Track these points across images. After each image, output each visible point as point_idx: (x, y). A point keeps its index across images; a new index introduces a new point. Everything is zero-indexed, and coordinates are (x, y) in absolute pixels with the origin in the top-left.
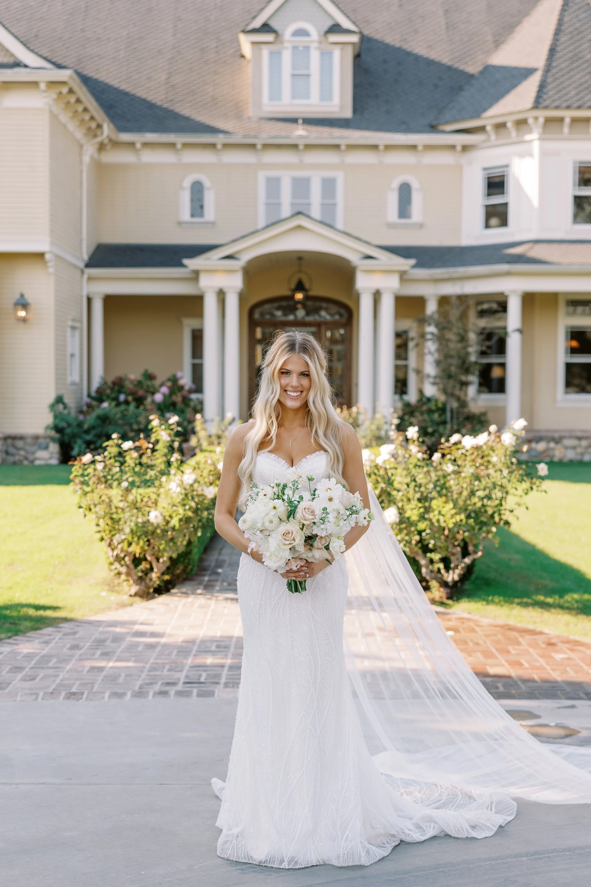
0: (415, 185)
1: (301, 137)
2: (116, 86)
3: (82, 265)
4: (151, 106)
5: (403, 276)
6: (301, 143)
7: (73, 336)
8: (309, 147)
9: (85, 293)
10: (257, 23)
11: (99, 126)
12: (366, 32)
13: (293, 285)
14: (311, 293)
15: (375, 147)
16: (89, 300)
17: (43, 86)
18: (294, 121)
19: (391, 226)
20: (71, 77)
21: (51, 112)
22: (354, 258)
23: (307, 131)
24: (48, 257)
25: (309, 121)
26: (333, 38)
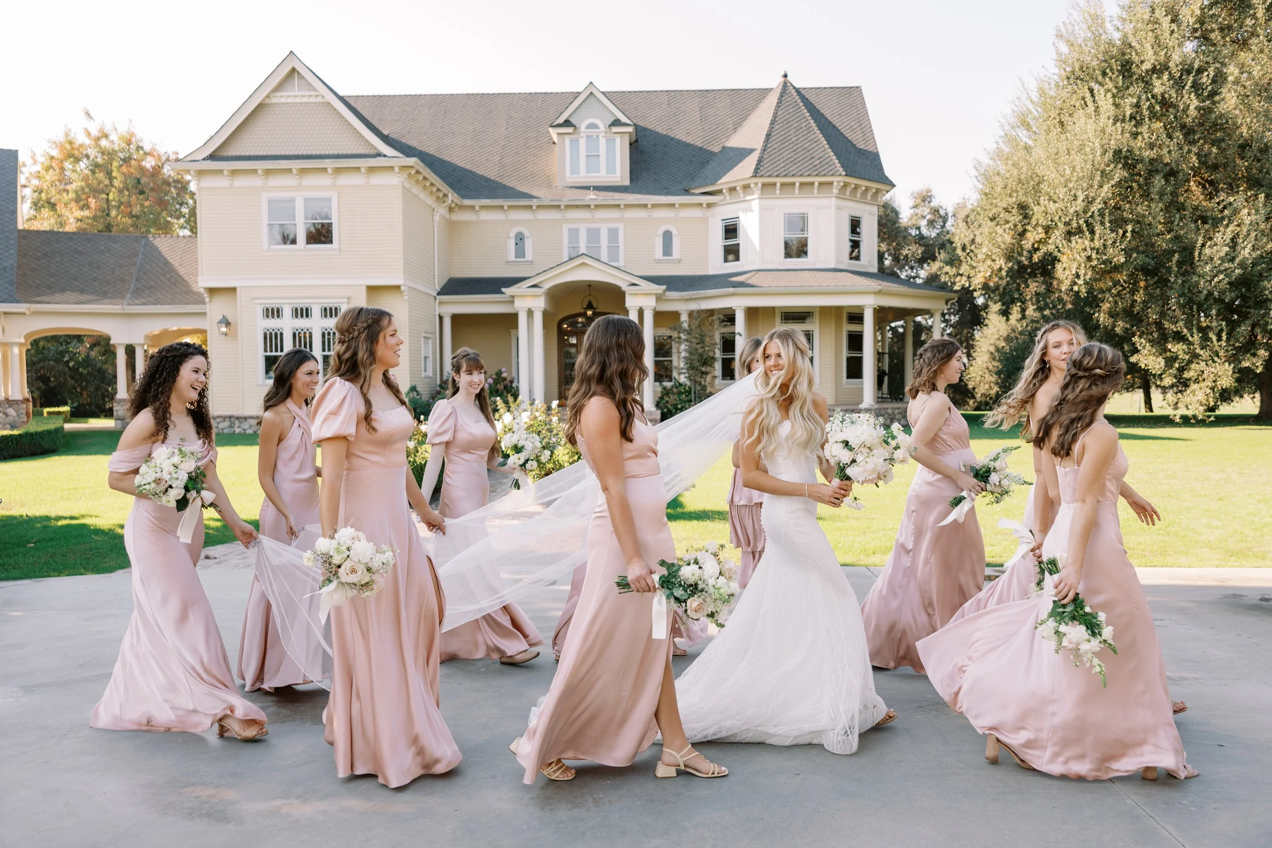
0: (674, 232)
1: (592, 199)
2: (463, 166)
3: (435, 294)
4: (488, 180)
5: (659, 298)
6: (592, 204)
7: (426, 344)
8: (597, 206)
9: (437, 314)
10: (561, 120)
11: (445, 195)
12: (641, 124)
13: (585, 306)
14: (597, 310)
15: (645, 206)
16: (441, 318)
17: (396, 169)
18: (588, 188)
19: (658, 262)
20: (416, 162)
21: (403, 187)
22: (624, 286)
23: (596, 195)
24: (402, 288)
25: (598, 188)
26: (615, 129)
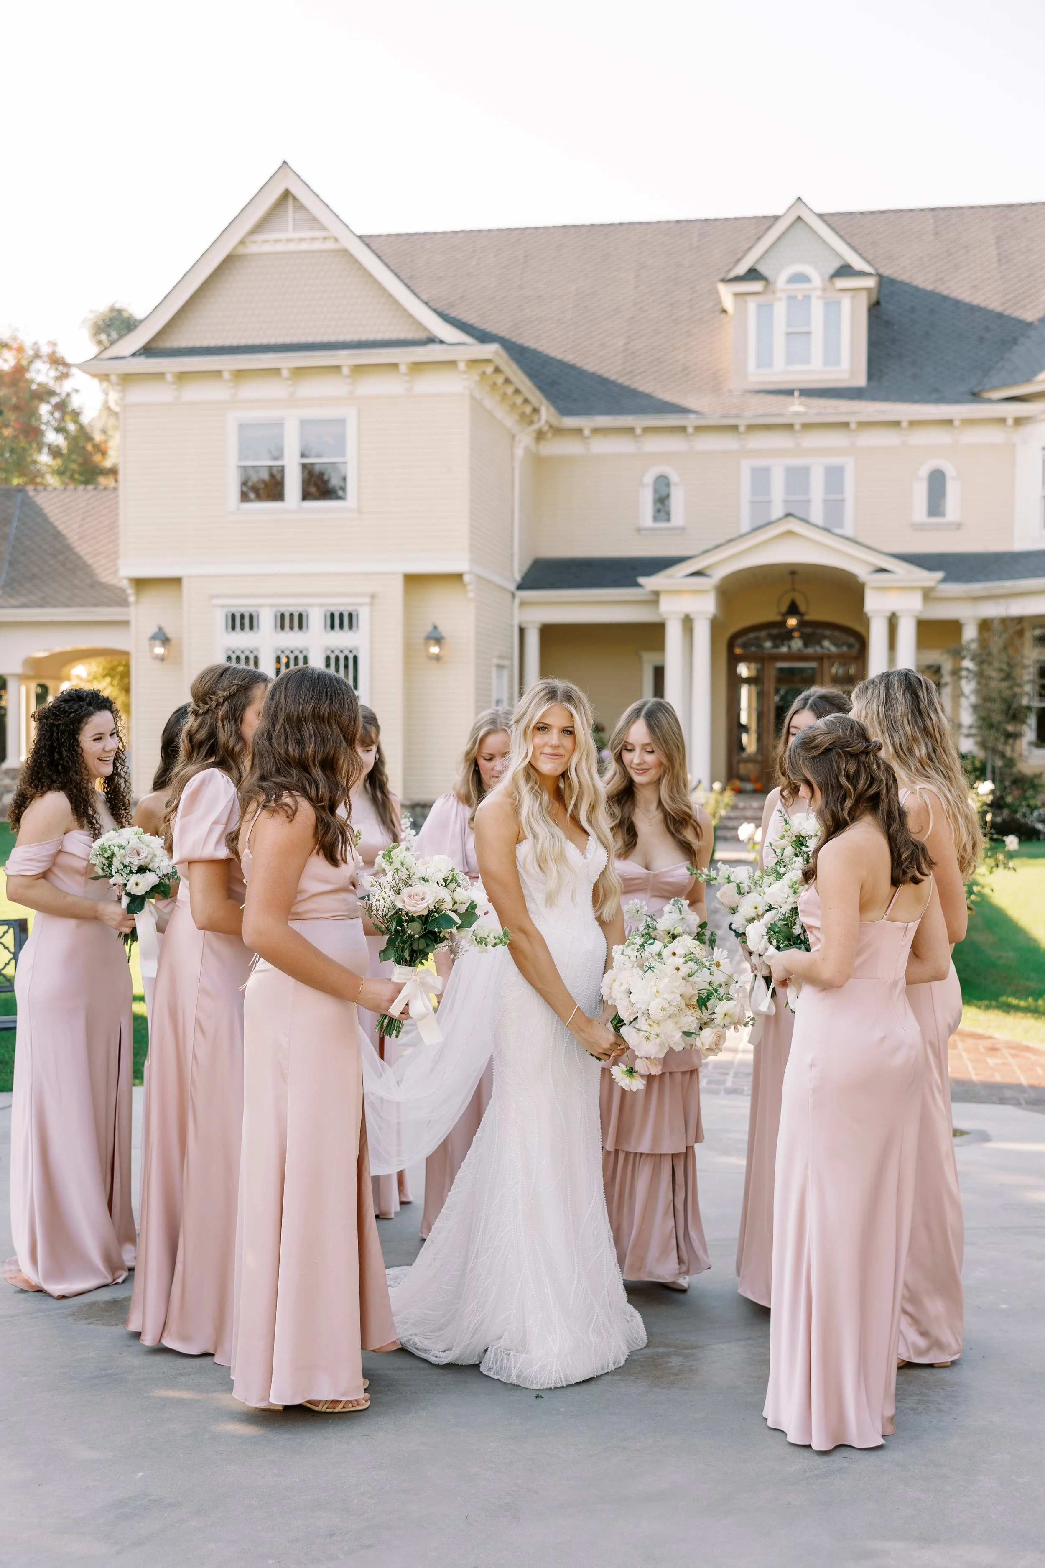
0: (950, 472)
1: (797, 414)
2: (559, 357)
3: (512, 587)
4: (604, 381)
5: (928, 595)
6: (797, 422)
7: (499, 677)
8: (807, 426)
9: (516, 623)
10: (741, 269)
11: (536, 410)
12: (887, 272)
13: (784, 608)
14: (807, 618)
15: (897, 424)
16: (522, 631)
17: (462, 366)
18: (789, 392)
19: (918, 527)
20: (497, 353)
21: (472, 397)
22: (862, 572)
23: (805, 406)
24: (467, 578)
25: (807, 393)
26: (842, 283)
